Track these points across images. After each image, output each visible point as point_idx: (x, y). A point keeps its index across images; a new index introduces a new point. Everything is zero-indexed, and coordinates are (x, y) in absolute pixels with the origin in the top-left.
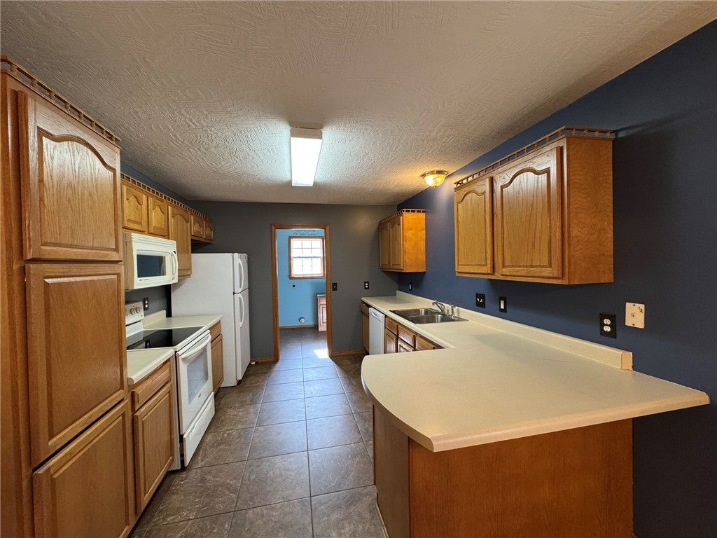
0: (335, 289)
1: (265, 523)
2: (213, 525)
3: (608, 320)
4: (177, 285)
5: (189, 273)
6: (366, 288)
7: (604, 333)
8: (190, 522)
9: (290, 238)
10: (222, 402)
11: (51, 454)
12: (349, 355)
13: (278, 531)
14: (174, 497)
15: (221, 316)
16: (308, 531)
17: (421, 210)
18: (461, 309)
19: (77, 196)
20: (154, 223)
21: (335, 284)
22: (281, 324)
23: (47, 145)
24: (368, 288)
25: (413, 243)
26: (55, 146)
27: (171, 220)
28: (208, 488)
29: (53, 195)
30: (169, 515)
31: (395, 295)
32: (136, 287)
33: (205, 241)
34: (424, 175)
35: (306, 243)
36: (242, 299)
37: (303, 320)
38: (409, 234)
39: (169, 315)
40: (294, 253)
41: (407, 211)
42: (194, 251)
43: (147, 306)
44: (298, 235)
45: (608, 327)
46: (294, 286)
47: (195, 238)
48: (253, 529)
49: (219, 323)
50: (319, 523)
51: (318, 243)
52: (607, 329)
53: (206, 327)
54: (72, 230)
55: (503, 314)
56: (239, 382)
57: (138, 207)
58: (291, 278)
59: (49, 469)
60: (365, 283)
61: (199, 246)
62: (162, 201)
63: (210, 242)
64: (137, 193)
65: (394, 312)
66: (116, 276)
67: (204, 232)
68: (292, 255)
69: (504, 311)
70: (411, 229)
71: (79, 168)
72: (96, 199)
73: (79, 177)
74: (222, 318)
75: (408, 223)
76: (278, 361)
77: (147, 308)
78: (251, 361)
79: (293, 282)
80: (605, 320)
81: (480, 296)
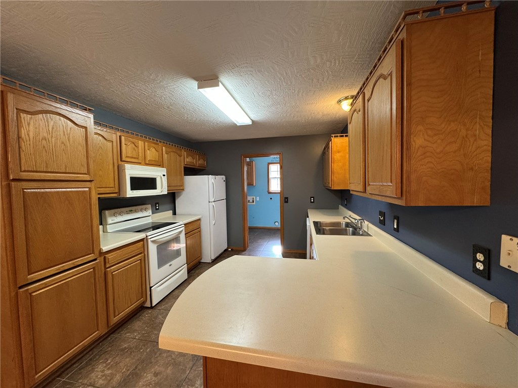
0: (286, 202)
1: (167, 357)
2: (143, 347)
3: (481, 255)
5: (181, 188)
6: (311, 202)
7: (476, 270)
8: (135, 340)
9: (269, 164)
11: (28, 282)
12: (297, 253)
13: (170, 365)
14: (138, 322)
15: (201, 216)
16: (185, 373)
17: (344, 135)
18: (371, 225)
19: (51, 144)
20: (149, 157)
21: (287, 198)
23: (24, 118)
24: (313, 202)
25: (340, 164)
26: (31, 117)
27: (165, 156)
28: (155, 324)
29: (30, 145)
30: (128, 332)
32: (128, 196)
33: (198, 168)
34: (340, 101)
36: (214, 205)
37: (277, 224)
38: (337, 156)
39: (174, 213)
40: (271, 175)
41: (335, 137)
42: (186, 174)
43: (157, 207)
44: (274, 162)
45: (480, 264)
46: (271, 199)
47: (186, 166)
48: (159, 358)
49: (200, 219)
50: (195, 370)
52: (480, 266)
53: (181, 223)
54: (47, 164)
55: (397, 234)
56: (213, 260)
57: (134, 148)
58: (270, 193)
59: (28, 289)
60: (311, 198)
61: (191, 171)
62: (158, 144)
63: (204, 168)
64: (134, 140)
65: (316, 224)
66: (88, 189)
67: (197, 162)
69: (397, 230)
70: (339, 152)
71: (53, 128)
72: (68, 145)
73: (52, 133)
74: (202, 217)
75: (337, 146)
76: (246, 250)
77: (158, 209)
78: (228, 249)
79: (270, 195)
80: (478, 254)
81: (382, 214)
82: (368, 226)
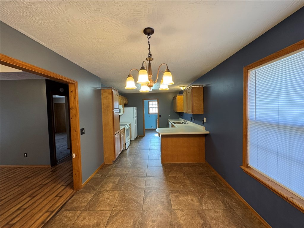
0: (160, 117)
4: (121, 115)
5: (124, 112)
7: (203, 124)
9: (149, 101)
10: (132, 142)
17: (181, 95)
18: (189, 121)
21: (160, 115)
22: (145, 128)
25: (180, 104)
27: (121, 100)
31: (178, 119)
33: (127, 104)
35: (154, 103)
36: (135, 118)
37: (152, 127)
38: (179, 101)
40: (150, 106)
41: (178, 95)
42: (125, 107)
45: (203, 122)
49: (131, 124)
51: (157, 103)
53: (128, 124)
55: (194, 122)
56: (135, 139)
60: (169, 115)
65: (173, 123)
66: (118, 113)
67: (127, 102)
68: (149, 107)
69: (194, 121)
70: (179, 100)
74: (131, 122)
75: (178, 98)
76: (144, 136)
78: (138, 136)
79: (150, 115)
81: (191, 118)
82: (188, 122)
